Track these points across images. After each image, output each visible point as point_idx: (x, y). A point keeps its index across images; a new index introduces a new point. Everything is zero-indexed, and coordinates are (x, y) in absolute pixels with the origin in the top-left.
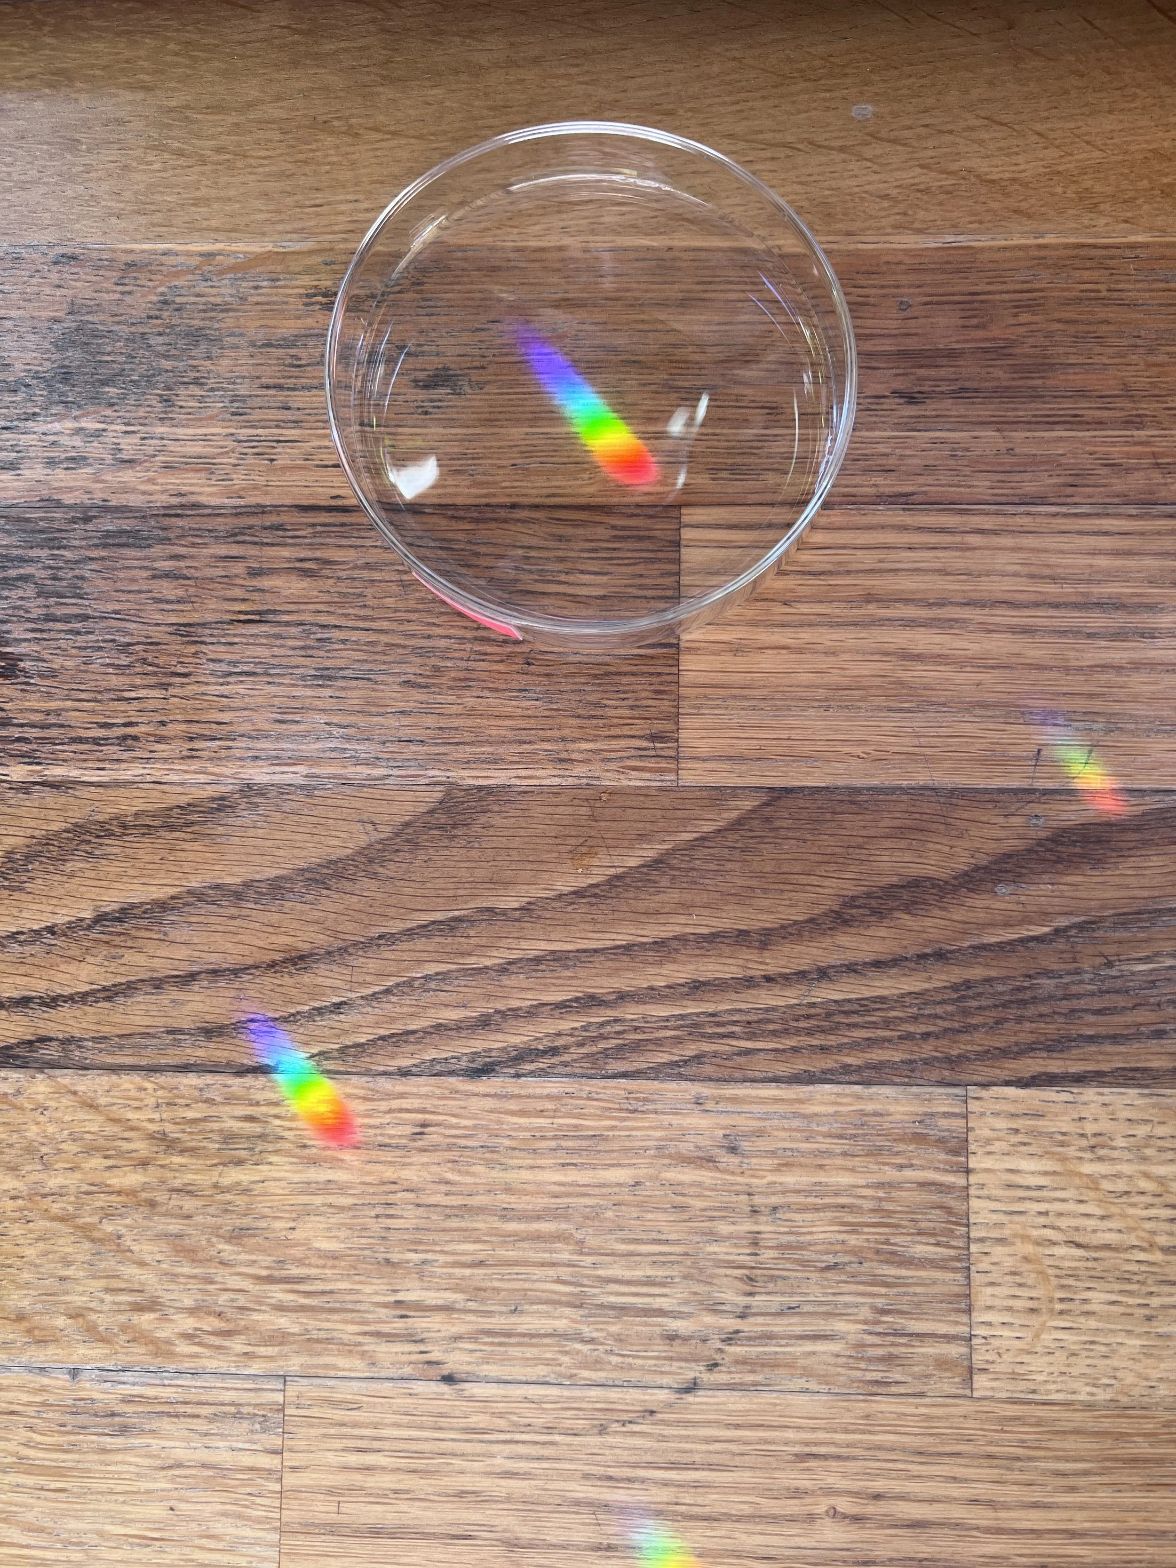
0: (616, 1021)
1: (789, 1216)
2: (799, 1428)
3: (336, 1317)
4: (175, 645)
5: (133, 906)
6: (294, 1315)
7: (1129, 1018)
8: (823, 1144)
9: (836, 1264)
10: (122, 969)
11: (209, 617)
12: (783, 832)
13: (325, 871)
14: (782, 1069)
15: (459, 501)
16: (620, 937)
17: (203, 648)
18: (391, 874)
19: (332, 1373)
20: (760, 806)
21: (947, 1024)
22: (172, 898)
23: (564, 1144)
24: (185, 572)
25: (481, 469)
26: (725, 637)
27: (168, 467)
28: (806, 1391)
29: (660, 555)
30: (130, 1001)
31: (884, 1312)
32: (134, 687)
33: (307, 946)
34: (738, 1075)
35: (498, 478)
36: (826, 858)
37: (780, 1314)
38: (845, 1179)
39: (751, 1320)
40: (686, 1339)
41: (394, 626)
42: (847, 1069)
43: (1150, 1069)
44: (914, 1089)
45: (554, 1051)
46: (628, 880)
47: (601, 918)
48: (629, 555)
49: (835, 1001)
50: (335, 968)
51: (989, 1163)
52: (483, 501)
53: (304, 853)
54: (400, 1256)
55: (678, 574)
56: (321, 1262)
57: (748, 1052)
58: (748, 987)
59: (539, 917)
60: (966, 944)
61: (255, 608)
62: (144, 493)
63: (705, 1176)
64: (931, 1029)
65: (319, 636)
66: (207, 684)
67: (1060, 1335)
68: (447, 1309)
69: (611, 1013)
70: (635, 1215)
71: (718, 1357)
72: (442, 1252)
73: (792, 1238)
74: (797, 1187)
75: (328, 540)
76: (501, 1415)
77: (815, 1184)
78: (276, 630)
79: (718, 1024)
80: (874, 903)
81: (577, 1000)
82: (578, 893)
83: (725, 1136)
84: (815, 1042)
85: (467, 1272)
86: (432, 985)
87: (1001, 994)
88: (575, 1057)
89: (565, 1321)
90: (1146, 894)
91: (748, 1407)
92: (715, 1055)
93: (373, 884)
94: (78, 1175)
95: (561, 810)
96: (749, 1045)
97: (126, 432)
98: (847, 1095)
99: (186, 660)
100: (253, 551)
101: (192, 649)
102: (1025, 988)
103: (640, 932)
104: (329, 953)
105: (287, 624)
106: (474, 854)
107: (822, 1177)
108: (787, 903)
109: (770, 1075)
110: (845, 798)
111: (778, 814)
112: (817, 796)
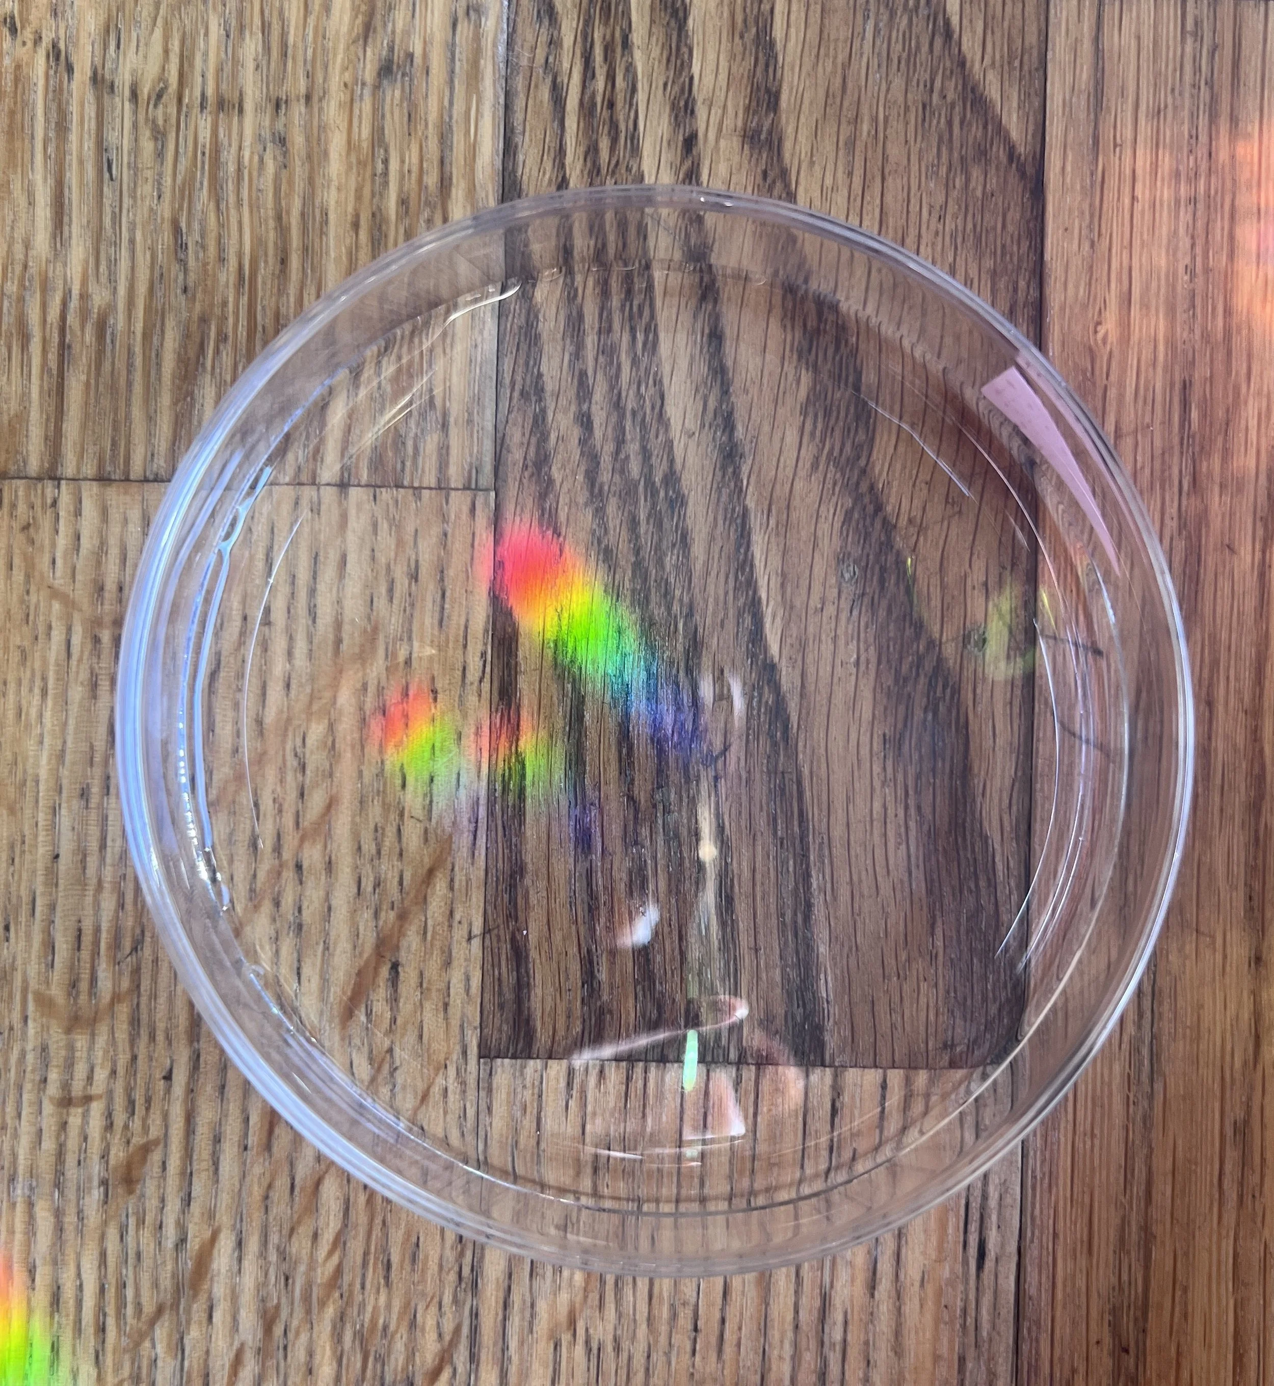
7: (612, 790)
9: (184, 247)
20: (1007, 139)
21: (606, 460)
31: (101, 327)
37: (101, 146)
39: (90, 97)
43: (522, 823)
44: (490, 394)
51: (357, 524)
57: (558, 101)
58: (674, 106)
60: (750, 502)
64: (598, 433)
67: (58, 635)
71: (28, 35)
73: (232, 168)
74: (319, 181)
79: (608, 49)
83: (410, 56)
87: (660, 563)
90: (838, 832)
92: (554, 43)
102: (669, 609)
108: (828, 182)
109: (518, 139)
110: (1021, 295)
111: (992, 172)
112: (1025, 244)
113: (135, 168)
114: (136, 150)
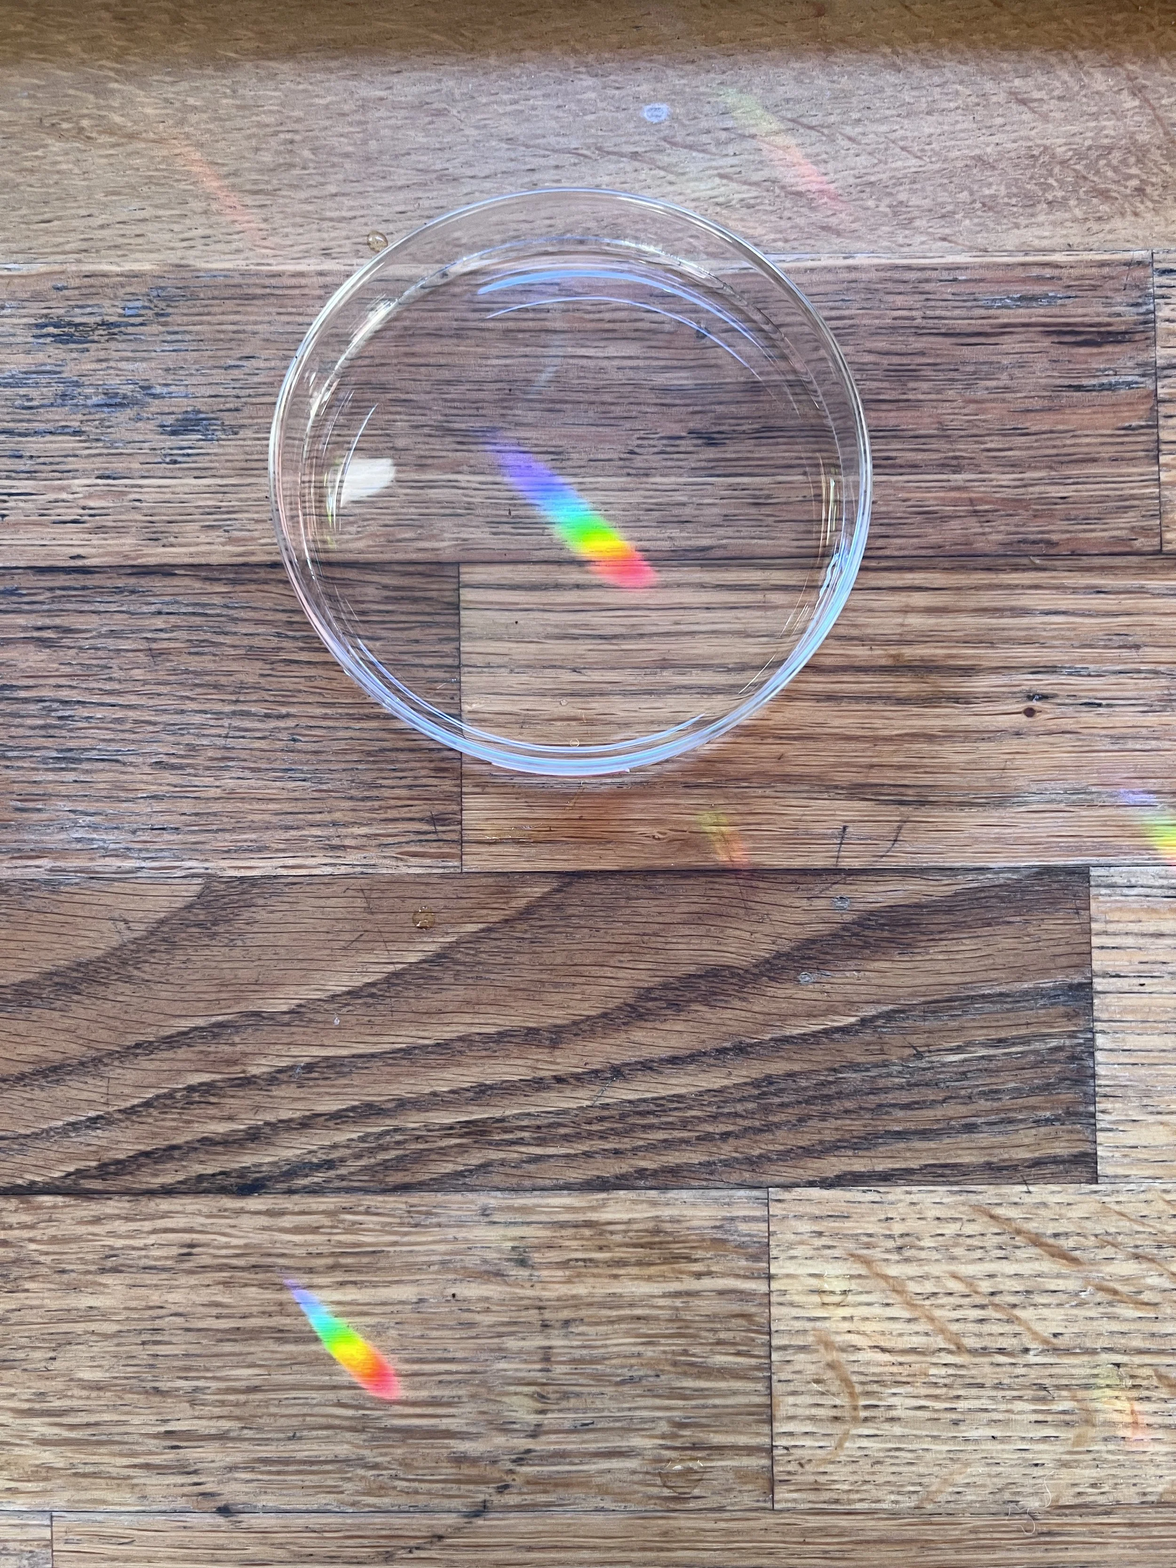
0: (396, 1130)
1: (581, 1329)
2: (594, 1548)
3: (103, 1450)
6: (58, 1449)
7: (939, 1112)
8: (619, 1253)
9: (632, 1378)
12: (575, 921)
13: (75, 974)
14: (573, 1175)
15: (214, 560)
16: (400, 1040)
18: (147, 977)
19: (102, 1508)
20: (549, 893)
21: (747, 1123)
23: (343, 1261)
25: (237, 524)
26: (508, 708)
28: (602, 1510)
29: (438, 618)
31: (682, 1425)
33: (59, 1056)
34: (527, 1183)
35: (256, 534)
36: (620, 948)
37: (574, 1431)
39: (543, 1438)
40: (474, 1461)
41: (143, 701)
42: (641, 1173)
43: (961, 1165)
44: (714, 1193)
45: (329, 1165)
46: (408, 978)
47: (378, 1020)
48: (403, 618)
49: (630, 1102)
50: (90, 1080)
51: (791, 1268)
52: (241, 560)
53: (51, 955)
54: (169, 1384)
55: (458, 639)
56: (84, 1393)
57: (538, 1159)
58: (538, 1090)
59: (311, 1021)
60: (768, 1037)
63: (492, 1290)
64: (731, 1128)
65: (60, 714)
67: (865, 1443)
68: (222, 1437)
69: (389, 1123)
70: (419, 1333)
71: (508, 1478)
72: (214, 1378)
73: (585, 1352)
74: (590, 1300)
75: (69, 606)
76: (281, 1546)
78: (15, 707)
79: (506, 1131)
80: (671, 995)
81: (353, 1109)
82: (353, 994)
83: (513, 1248)
84: (608, 1146)
85: (242, 1398)
86: (196, 1097)
87: (805, 1089)
88: (352, 1169)
89: (346, 1446)
90: (957, 979)
91: (540, 1528)
92: (503, 1163)
93: (127, 988)
95: (332, 902)
96: (539, 1151)
98: (642, 1201)
102: (831, 1083)
103: (421, 1034)
104: (82, 1064)
105: (26, 700)
106: (237, 953)
108: (579, 997)
109: (561, 1182)
110: (640, 882)
111: (569, 901)
112: (610, 881)
113: (585, 1410)
114: (576, 1410)
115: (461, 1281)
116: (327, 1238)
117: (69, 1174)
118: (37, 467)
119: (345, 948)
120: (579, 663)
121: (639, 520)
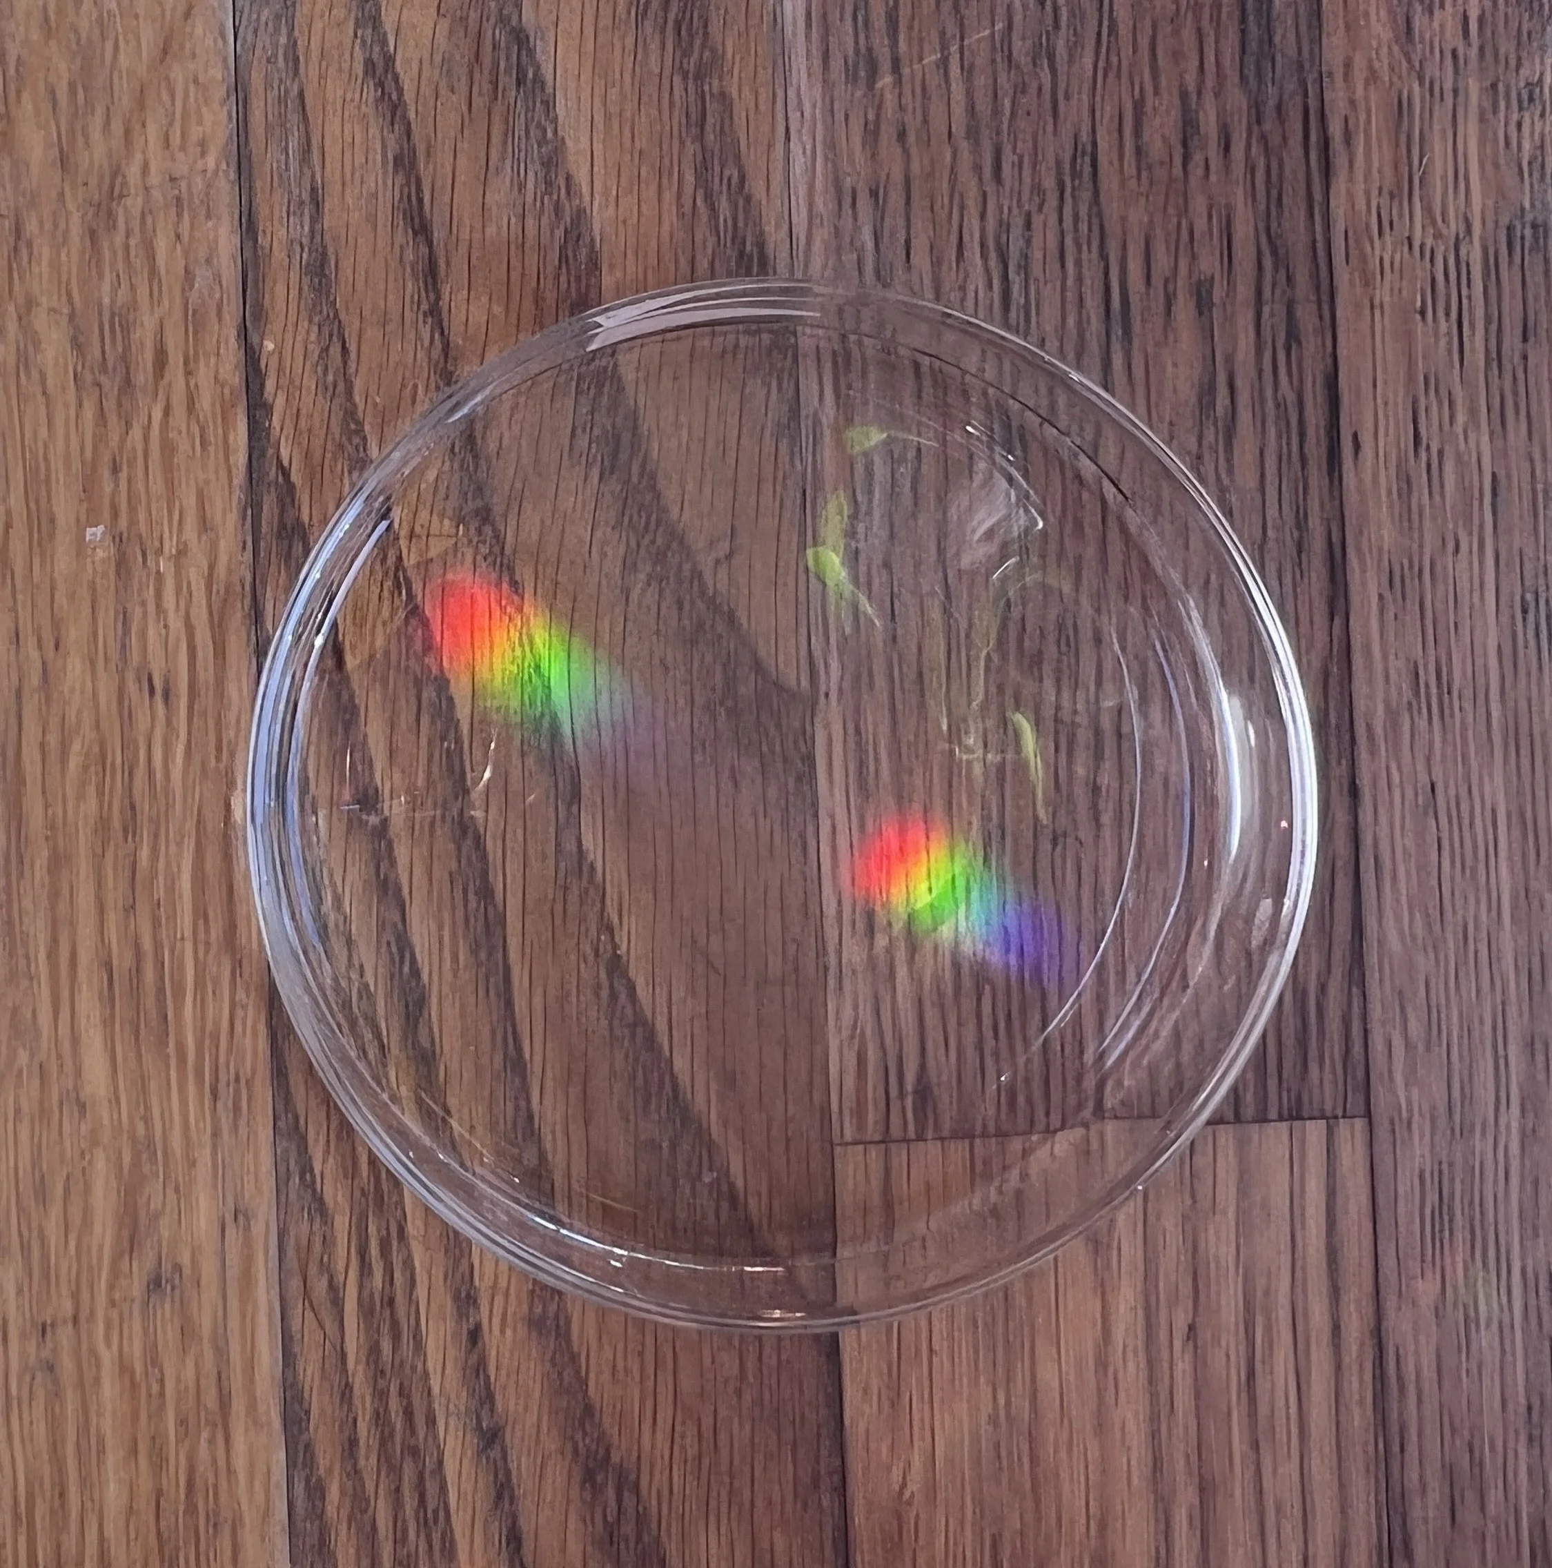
1: (40, 1393)
4: (1056, 147)
5: (549, 105)
8: (176, 1453)
10: (427, 90)
11: (1112, 209)
13: (635, 469)
14: (310, 1370)
16: (538, 1047)
17: (1052, 201)
18: (635, 595)
22: (568, 179)
23: (148, 965)
24: (1198, 158)
25: (1422, 724)
27: (1401, 108)
29: (1272, 1084)
30: (368, 110)
32: (968, 71)
34: (294, 1285)
35: (1406, 758)
38: (113, 1494)
42: (317, 1491)
46: (645, 1056)
47: (572, 1011)
49: (440, 1463)
50: (453, 502)
59: (567, 890)
61: (1134, 299)
62: (1348, 65)
63: (104, 1231)
66: (983, 216)
69: (394, 1038)
75: (1272, 433)
77: (101, 1442)
80: (628, 1528)
81: (416, 973)
82: (616, 965)
84: (362, 1428)
86: (429, 693)
93: (613, 566)
94: (35, 36)
95: (775, 918)
96: (351, 1303)
97: (1466, 18)
98: (267, 1492)
99: (1027, 172)
100: (1244, 290)
101: (1049, 183)
103: (549, 1084)
104: (480, 489)
106: (681, 755)
107: (113, 1458)
115: (119, 1176)
116: (188, 933)
117: (286, 473)
118: (1507, 367)
119: (694, 942)
120: (1205, 1335)
121: (1453, 1430)
